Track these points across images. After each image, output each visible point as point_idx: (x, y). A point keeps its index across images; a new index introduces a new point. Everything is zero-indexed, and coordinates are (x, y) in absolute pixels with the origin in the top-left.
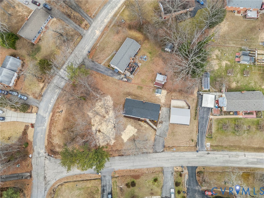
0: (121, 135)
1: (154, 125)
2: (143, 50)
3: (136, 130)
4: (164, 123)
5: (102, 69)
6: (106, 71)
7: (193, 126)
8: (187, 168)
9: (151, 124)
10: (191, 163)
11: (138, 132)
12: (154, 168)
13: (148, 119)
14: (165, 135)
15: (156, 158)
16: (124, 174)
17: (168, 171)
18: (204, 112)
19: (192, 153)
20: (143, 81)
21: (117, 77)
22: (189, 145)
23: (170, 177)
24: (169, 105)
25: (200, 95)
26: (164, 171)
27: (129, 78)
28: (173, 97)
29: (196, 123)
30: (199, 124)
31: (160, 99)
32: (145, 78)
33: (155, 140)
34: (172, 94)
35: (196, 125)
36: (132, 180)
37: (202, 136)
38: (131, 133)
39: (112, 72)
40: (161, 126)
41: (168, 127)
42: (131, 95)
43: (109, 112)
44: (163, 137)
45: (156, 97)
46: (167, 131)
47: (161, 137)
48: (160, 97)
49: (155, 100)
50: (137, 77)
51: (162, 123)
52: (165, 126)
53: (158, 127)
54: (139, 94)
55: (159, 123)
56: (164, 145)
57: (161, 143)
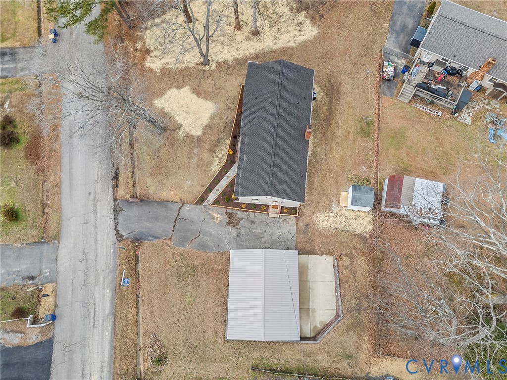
0: (177, 88)
1: (218, 193)
3: (197, 132)
4: (229, 233)
6: (409, 7)
7: (225, 359)
8: (45, 338)
9: (224, 183)
10: (66, 359)
11: (192, 141)
12: (59, 210)
14: (183, 241)
15: (95, 211)
17: (41, 260)
19: (106, 359)
20: (398, 137)
21: (391, 45)
22: (141, 345)
23: (19, 272)
24: (308, 247)
26: (45, 248)
27: (396, 85)
28: (346, 261)
31: (328, 207)
32: (409, 143)
33: (162, 203)
34: (362, 258)
38: (188, 116)
39: (410, 26)
40: (218, 221)
41: (214, 248)
42: (330, 101)
43: (255, 40)
44: (173, 231)
45: (335, 191)
46: (198, 246)
47: (174, 226)
48: (339, 209)
49: (324, 190)
50: (407, 112)
51: (229, 223)
52: (220, 239)
53: (213, 211)
54: (338, 126)
55: (229, 211)
56: (145, 240)
57: (150, 225)
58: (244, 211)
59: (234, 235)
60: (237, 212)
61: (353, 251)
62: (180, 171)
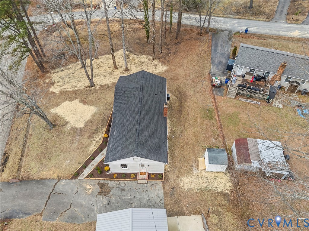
1: (93, 168)
4: (100, 202)
6: (220, 54)
9: (98, 159)
11: (76, 132)
14: (54, 214)
20: (233, 118)
21: (215, 70)
27: (223, 89)
31: (189, 171)
32: (243, 122)
33: (41, 181)
34: (229, 214)
38: (75, 116)
39: (224, 62)
40: (90, 192)
41: (84, 219)
42: (180, 100)
44: (45, 205)
45: (194, 158)
46: (68, 218)
47: (47, 201)
48: (200, 172)
49: (184, 157)
50: (236, 103)
51: (100, 193)
52: (90, 208)
53: (86, 183)
54: (188, 114)
55: (101, 182)
56: (15, 218)
57: (24, 203)
58: (115, 181)
59: (105, 203)
60: (109, 182)
61: (219, 208)
62: (62, 153)
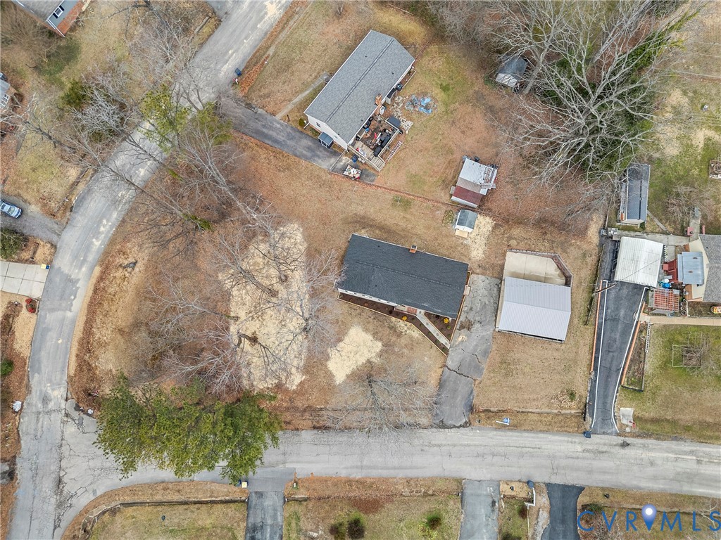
0: (327, 360)
1: (440, 334)
2: (419, 78)
3: (379, 345)
4: (477, 330)
5: (278, 134)
6: (289, 139)
7: (577, 345)
8: (545, 491)
9: (432, 328)
10: (563, 472)
11: (386, 351)
12: (433, 480)
13: (423, 311)
14: (478, 369)
15: (439, 446)
16: (328, 493)
17: (479, 495)
18: (618, 298)
19: (566, 439)
20: (414, 180)
21: (325, 164)
22: (556, 411)
23: (486, 516)
24: (497, 269)
25: (609, 240)
26: (468, 492)
27: (365, 170)
28: (513, 243)
29: (588, 334)
30: (599, 338)
31: (467, 247)
32: (421, 173)
33: (441, 384)
34: (513, 230)
35: (588, 341)
36: (355, 514)
37: (606, 381)
38: (360, 353)
39: (310, 143)
40: (466, 338)
41: (489, 344)
42: (371, 226)
43: (292, 280)
44: (468, 377)
45: (454, 239)
46: (485, 357)
47: (464, 376)
48: (469, 239)
49: (452, 247)
50: (393, 167)
51: (469, 329)
52: (481, 338)
53: (456, 341)
54: (397, 225)
55: (458, 328)
56: (472, 402)
57: (460, 396)
58: (460, 315)
59: (479, 326)
60: (460, 320)
61: (506, 236)
